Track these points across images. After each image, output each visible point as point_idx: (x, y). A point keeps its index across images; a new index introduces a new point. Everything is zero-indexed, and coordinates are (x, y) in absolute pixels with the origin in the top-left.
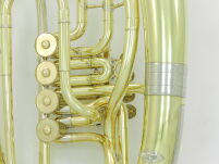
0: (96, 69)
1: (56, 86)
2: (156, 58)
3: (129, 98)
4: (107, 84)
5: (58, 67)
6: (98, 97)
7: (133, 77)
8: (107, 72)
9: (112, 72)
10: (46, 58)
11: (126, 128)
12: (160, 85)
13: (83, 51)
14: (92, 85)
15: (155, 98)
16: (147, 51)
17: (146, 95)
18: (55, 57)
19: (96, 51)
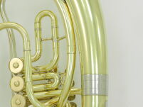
0: (49, 79)
1: (24, 92)
2: (88, 71)
3: (71, 98)
4: (57, 89)
5: (24, 80)
6: (51, 98)
7: (74, 84)
8: (57, 81)
9: (60, 82)
10: (16, 74)
12: (91, 88)
13: (41, 69)
14: (47, 91)
15: (88, 97)
16: (82, 67)
17: (82, 96)
18: (22, 73)
19: (48, 68)
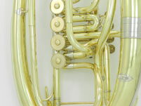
0: (89, 21)
1: (64, 32)
2: (128, 15)
3: (110, 40)
4: (96, 31)
5: (65, 21)
6: (91, 40)
7: (113, 26)
8: (96, 23)
9: (100, 24)
10: (57, 15)
11: (108, 59)
12: (131, 32)
13: (81, 10)
15: (127, 40)
16: (122, 10)
17: (121, 38)
18: (63, 14)
19: (89, 10)
